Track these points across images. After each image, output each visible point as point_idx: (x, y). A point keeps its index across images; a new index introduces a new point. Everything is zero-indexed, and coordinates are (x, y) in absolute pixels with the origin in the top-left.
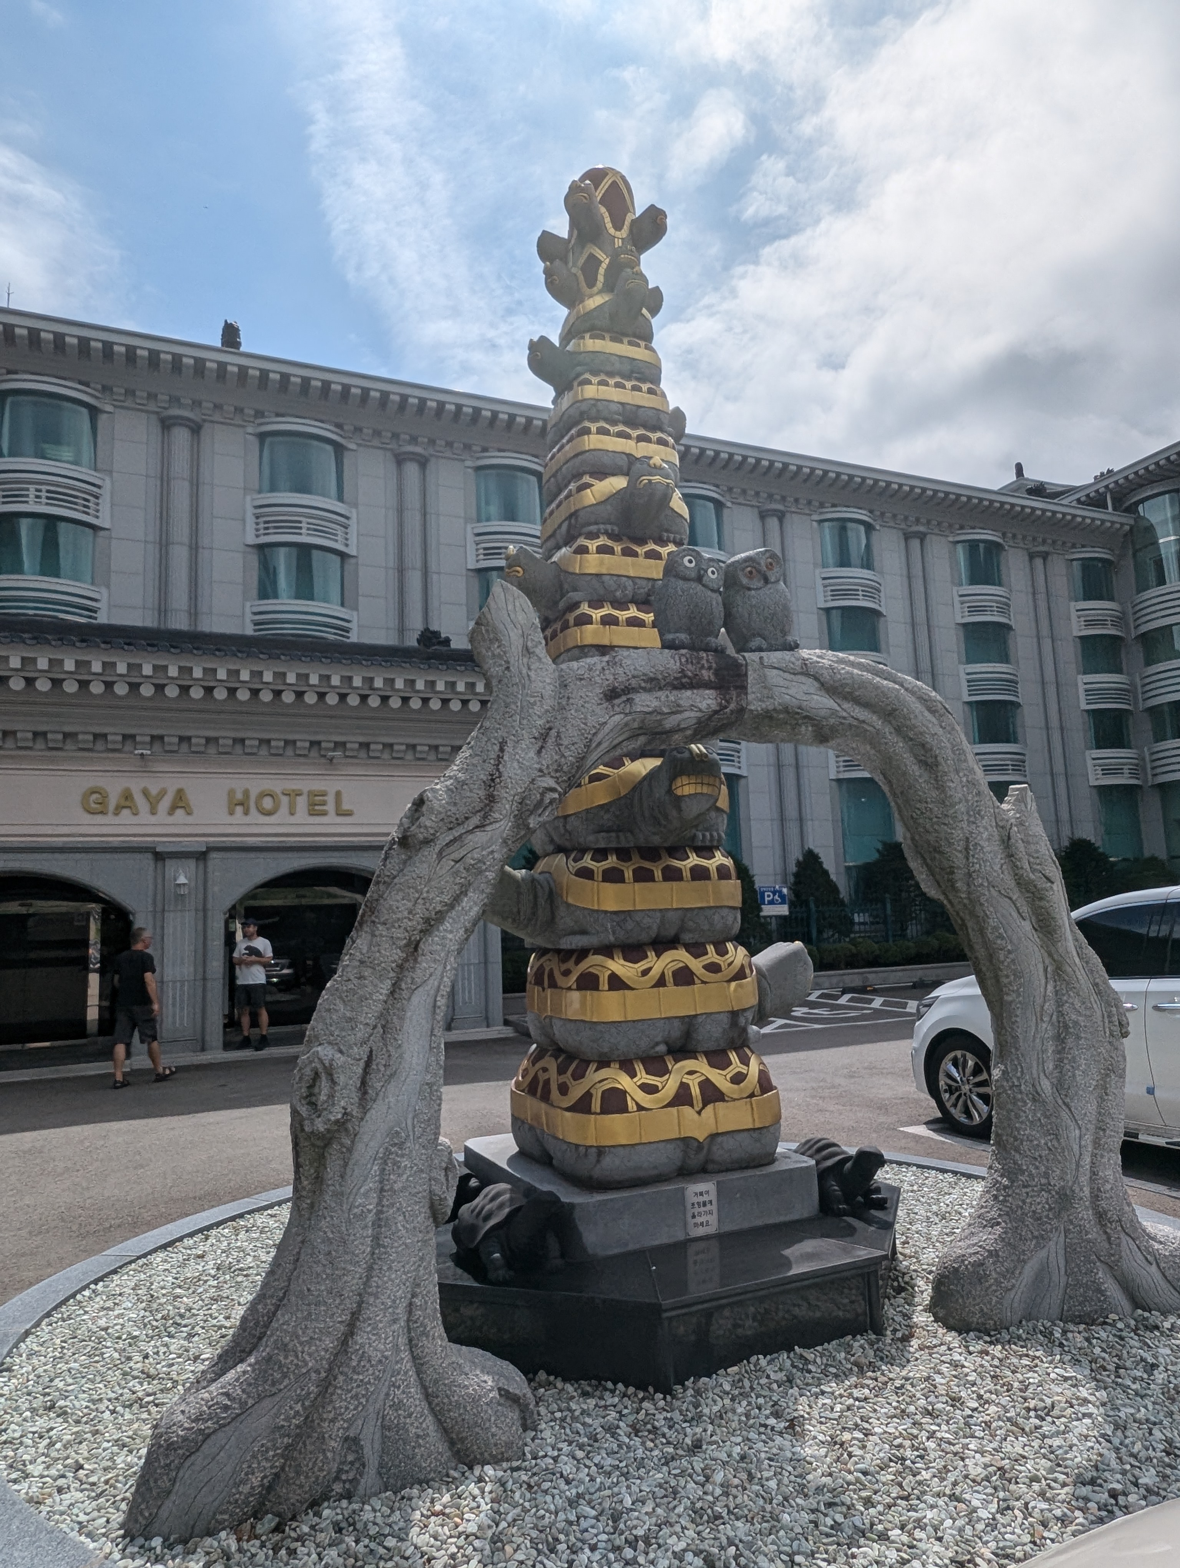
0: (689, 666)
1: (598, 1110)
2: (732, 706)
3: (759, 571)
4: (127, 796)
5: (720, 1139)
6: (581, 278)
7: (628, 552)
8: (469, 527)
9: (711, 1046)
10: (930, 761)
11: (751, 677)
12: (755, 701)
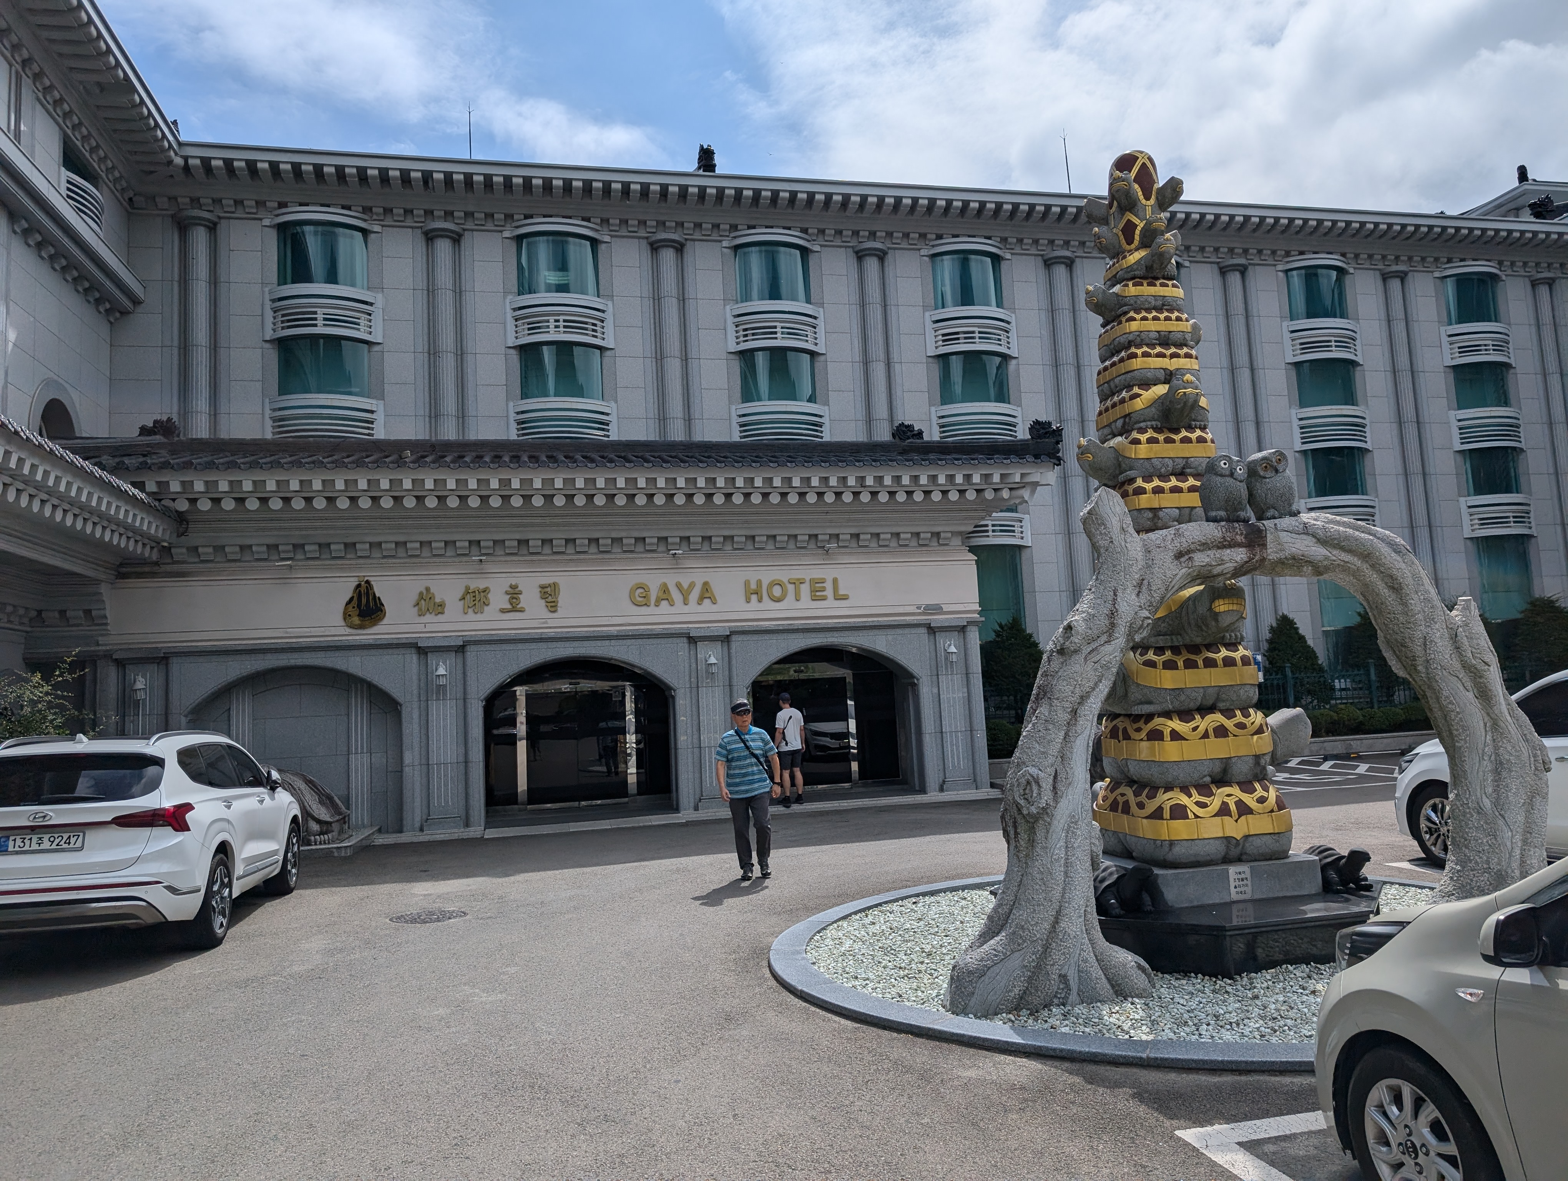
0: (1228, 534)
1: (1168, 817)
2: (1257, 558)
3: (1272, 466)
4: (665, 589)
5: (1251, 839)
6: (1122, 237)
7: (1168, 441)
8: (927, 314)
9: (1241, 778)
10: (1396, 586)
11: (1269, 537)
12: (1272, 553)
